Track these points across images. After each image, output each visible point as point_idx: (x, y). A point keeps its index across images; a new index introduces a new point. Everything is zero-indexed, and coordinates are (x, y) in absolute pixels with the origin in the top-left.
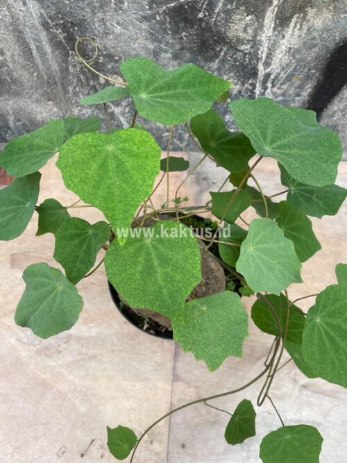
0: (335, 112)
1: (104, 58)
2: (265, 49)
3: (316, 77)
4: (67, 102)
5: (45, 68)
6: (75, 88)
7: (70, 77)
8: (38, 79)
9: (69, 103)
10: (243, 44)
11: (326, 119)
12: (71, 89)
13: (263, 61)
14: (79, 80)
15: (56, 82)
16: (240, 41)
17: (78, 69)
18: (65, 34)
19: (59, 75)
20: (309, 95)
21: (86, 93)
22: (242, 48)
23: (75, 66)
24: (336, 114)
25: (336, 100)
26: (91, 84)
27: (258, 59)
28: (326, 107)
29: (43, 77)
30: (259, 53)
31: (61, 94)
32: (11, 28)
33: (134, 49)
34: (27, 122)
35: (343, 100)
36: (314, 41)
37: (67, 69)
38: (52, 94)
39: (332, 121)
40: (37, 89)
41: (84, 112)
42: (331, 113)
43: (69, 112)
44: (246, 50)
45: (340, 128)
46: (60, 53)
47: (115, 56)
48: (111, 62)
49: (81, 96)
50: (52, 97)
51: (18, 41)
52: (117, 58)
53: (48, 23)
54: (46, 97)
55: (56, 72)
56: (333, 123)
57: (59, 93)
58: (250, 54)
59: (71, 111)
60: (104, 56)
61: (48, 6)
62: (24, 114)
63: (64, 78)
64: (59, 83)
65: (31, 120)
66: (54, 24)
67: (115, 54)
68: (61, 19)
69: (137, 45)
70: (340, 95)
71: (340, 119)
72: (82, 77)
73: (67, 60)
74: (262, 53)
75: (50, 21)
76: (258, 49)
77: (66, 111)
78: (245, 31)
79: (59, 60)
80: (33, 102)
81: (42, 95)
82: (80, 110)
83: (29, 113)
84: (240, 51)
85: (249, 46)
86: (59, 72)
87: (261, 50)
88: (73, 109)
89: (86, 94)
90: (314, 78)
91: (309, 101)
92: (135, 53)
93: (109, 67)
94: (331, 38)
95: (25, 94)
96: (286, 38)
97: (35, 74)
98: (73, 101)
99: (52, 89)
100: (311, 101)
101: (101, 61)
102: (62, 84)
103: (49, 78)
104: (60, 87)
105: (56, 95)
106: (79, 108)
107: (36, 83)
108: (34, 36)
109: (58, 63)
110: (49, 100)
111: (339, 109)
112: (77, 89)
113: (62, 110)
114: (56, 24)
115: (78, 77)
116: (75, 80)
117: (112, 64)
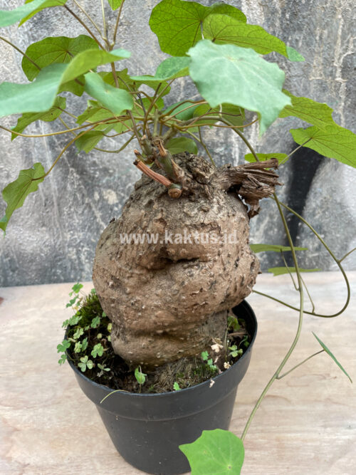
0: (315, 209)
1: (100, 173)
2: (237, 150)
3: (287, 173)
4: (60, 225)
5: (45, 189)
6: (70, 207)
7: (67, 197)
8: (36, 202)
9: (62, 227)
10: (218, 147)
11: (309, 219)
12: (65, 210)
13: (237, 161)
14: (75, 199)
15: (53, 203)
16: (215, 145)
17: (76, 187)
18: (68, 152)
19: (57, 195)
20: (286, 193)
21: (80, 212)
22: (218, 150)
23: (73, 183)
24: (317, 212)
25: (311, 196)
26: (86, 202)
27: (233, 160)
28: (304, 205)
29: (41, 199)
30: (233, 154)
31: (56, 216)
32: (21, 150)
33: (126, 160)
34: (15, 257)
35: (317, 195)
36: (275, 138)
37: (65, 188)
38: (48, 217)
39: (315, 221)
40: (33, 213)
41: (76, 236)
42: (311, 211)
43: (61, 239)
44: (221, 152)
45: (325, 229)
46: (61, 171)
47: (109, 169)
48: (105, 176)
49: (75, 217)
50: (46, 221)
51: (25, 162)
52: (111, 171)
53: (54, 143)
54: (41, 222)
55: (55, 192)
56: (317, 223)
57: (54, 215)
58: (225, 155)
59: (64, 237)
60: (100, 170)
61: (57, 127)
62: (14, 246)
63: (61, 198)
64: (55, 204)
65: (21, 253)
66: (59, 142)
67: (110, 167)
68: (66, 138)
69: (129, 156)
70: (313, 190)
71: (321, 217)
72: (78, 195)
73: (66, 177)
74: (235, 154)
75: (56, 141)
76: (231, 150)
77: (58, 238)
78: (217, 134)
79: (60, 178)
80: (26, 230)
81: (37, 221)
82: (73, 235)
83: (21, 244)
84: (216, 154)
85: (222, 149)
86: (57, 192)
87: (234, 150)
88: (65, 234)
89: (80, 215)
90: (285, 173)
91: (287, 198)
92: (127, 164)
93: (104, 181)
94: (288, 133)
95: (20, 220)
96: (252, 137)
97: (34, 197)
98: (67, 224)
99: (48, 212)
100: (289, 199)
101: (97, 176)
102: (59, 205)
103: (47, 200)
104: (56, 208)
105: (50, 219)
106: (72, 232)
107: (34, 206)
108: (40, 157)
109: (58, 182)
110: (44, 225)
111: (317, 205)
112: (72, 210)
113: (54, 235)
114: (62, 143)
115: (75, 195)
116: (71, 199)
117: (107, 178)
